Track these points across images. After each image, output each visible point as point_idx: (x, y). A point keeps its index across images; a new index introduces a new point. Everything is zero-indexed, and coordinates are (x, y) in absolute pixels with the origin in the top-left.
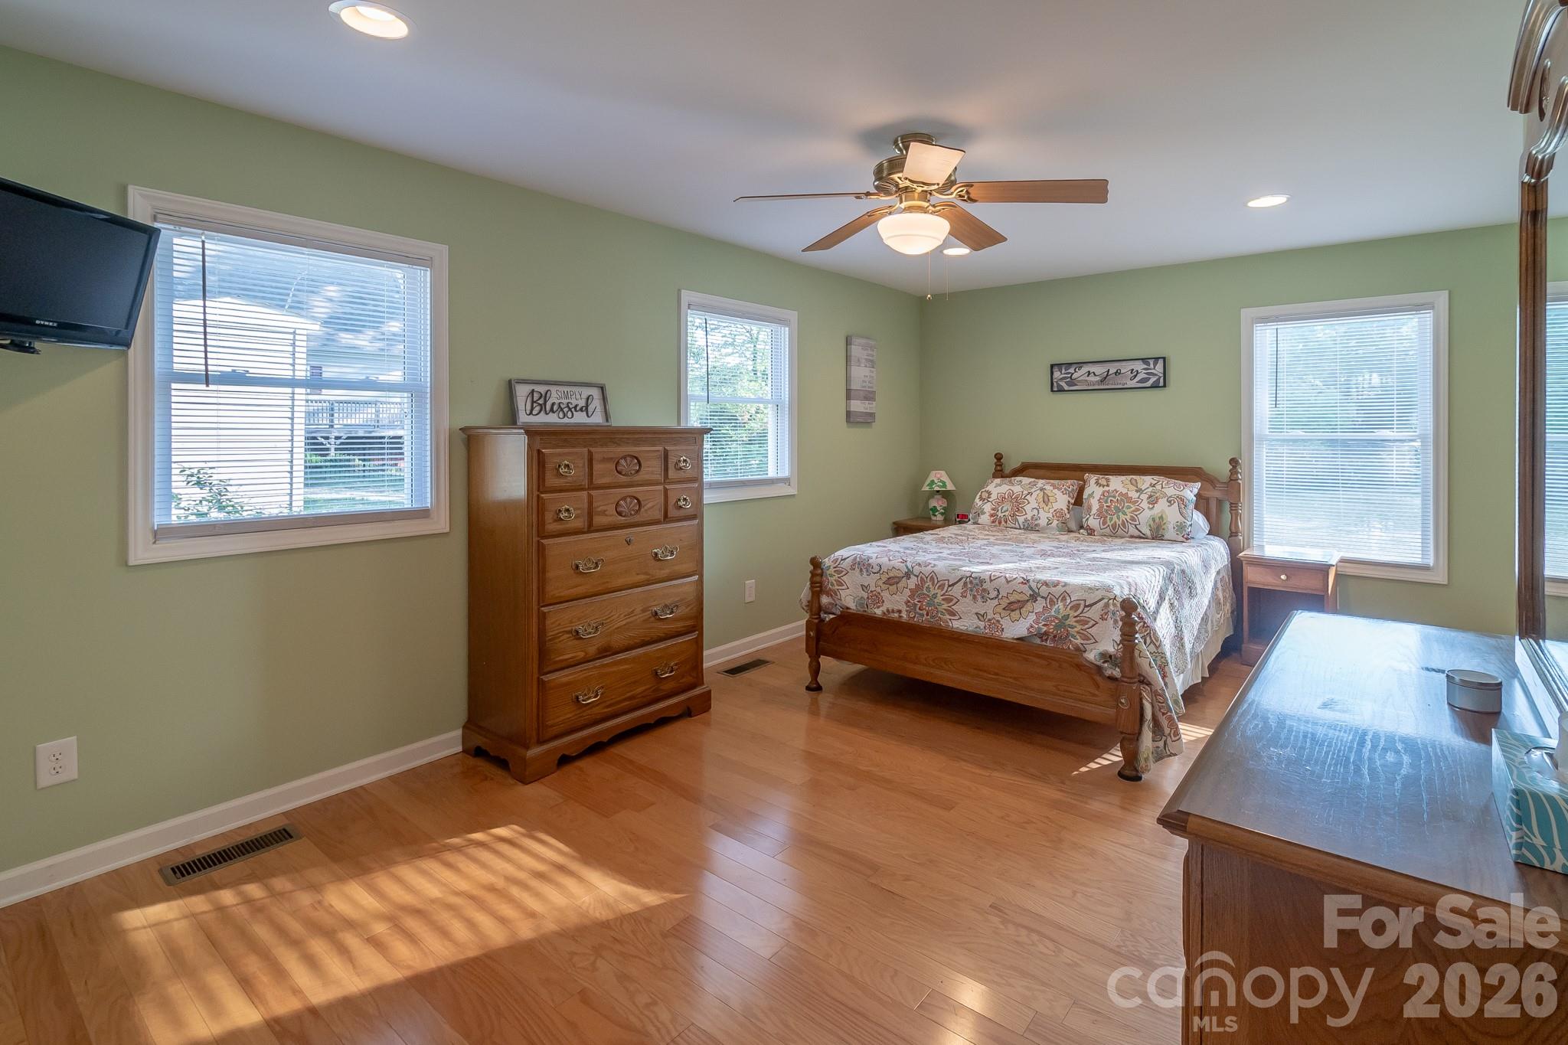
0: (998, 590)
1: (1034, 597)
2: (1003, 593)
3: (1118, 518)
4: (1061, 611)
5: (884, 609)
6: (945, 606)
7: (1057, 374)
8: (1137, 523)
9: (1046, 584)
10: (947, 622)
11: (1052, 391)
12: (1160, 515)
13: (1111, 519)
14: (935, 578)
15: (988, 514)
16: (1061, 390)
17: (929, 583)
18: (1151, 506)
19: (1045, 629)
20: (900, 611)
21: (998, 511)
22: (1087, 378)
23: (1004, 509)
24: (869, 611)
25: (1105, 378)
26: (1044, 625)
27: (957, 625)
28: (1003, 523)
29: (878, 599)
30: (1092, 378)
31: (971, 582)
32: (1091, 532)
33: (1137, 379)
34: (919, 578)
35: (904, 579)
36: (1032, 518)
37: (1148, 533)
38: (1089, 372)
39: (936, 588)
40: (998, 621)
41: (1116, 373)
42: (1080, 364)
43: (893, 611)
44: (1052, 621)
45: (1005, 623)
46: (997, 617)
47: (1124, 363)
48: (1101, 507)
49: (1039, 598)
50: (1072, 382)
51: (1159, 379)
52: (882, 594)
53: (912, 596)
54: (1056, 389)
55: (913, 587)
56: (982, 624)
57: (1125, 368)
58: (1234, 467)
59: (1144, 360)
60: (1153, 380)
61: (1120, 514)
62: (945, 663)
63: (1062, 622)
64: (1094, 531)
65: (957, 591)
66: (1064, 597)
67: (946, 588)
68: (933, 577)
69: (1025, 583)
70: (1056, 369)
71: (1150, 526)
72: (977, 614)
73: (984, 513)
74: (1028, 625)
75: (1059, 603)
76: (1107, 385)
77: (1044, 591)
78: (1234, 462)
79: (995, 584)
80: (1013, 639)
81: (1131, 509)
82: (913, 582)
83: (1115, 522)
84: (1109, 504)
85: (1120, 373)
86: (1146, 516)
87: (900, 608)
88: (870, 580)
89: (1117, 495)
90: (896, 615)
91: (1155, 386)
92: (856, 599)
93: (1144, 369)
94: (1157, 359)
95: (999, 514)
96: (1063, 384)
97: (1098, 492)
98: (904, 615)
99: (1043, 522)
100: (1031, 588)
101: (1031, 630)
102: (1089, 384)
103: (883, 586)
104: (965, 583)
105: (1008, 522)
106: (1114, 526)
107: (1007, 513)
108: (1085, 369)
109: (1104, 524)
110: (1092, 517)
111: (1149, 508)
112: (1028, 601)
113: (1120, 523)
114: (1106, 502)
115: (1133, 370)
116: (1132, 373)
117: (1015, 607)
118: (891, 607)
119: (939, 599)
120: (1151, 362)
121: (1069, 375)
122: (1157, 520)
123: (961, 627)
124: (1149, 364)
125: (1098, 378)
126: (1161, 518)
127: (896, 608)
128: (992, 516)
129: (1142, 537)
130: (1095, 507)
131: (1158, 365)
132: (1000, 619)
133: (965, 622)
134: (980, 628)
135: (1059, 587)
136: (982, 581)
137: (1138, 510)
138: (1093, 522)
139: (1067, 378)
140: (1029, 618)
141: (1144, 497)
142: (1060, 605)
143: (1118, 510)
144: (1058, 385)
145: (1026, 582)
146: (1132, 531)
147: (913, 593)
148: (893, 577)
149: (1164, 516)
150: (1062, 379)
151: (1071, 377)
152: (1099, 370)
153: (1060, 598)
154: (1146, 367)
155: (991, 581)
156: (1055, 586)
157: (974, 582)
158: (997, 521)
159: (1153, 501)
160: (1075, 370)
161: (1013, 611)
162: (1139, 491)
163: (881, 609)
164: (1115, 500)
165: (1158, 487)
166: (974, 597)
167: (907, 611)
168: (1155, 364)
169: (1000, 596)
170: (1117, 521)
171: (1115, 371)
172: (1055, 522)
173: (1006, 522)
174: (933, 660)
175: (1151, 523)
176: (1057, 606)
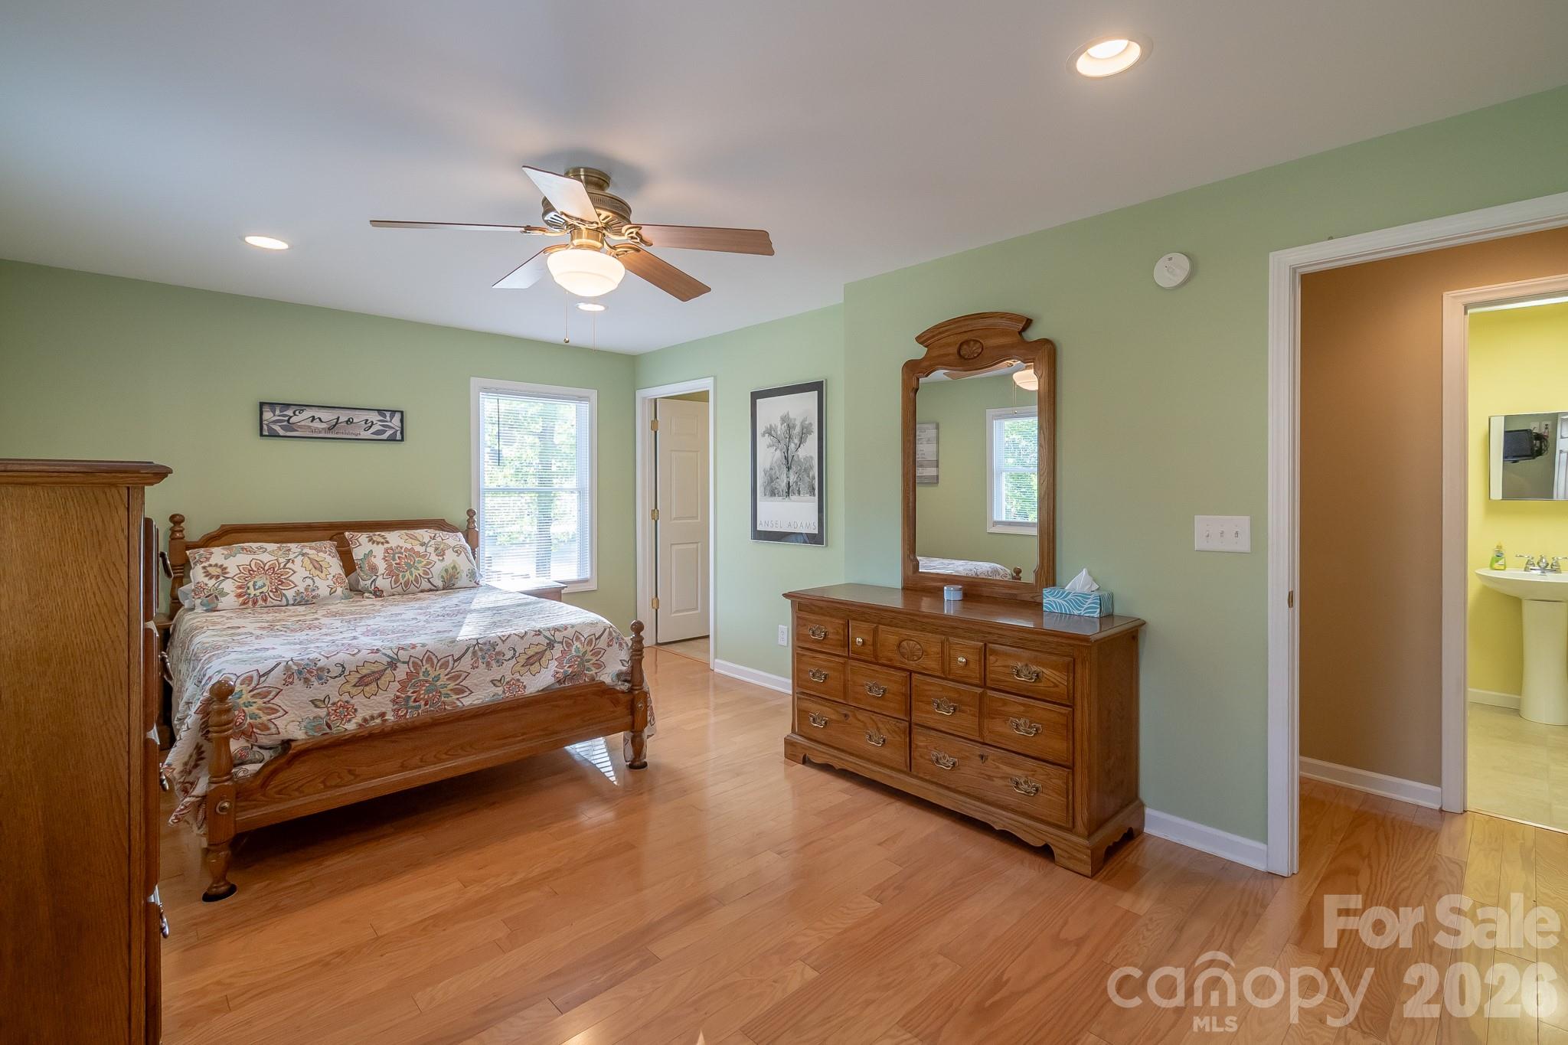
0: (514, 649)
1: (551, 645)
2: (519, 650)
3: (411, 574)
4: (581, 649)
5: (358, 719)
6: (452, 685)
7: (268, 415)
8: (430, 576)
9: (556, 629)
10: (455, 703)
11: (262, 435)
12: (452, 565)
13: (403, 577)
14: (433, 657)
15: (232, 595)
16: (274, 435)
17: (427, 666)
18: (441, 558)
19: (570, 670)
20: (383, 715)
21: (248, 588)
22: (311, 424)
23: (259, 584)
24: (334, 730)
25: (335, 426)
26: (569, 667)
27: (468, 701)
28: (260, 602)
29: (346, 710)
30: (317, 424)
31: (481, 650)
32: (378, 593)
33: (373, 430)
34: (411, 664)
35: (388, 671)
36: (306, 589)
37: (439, 583)
38: (313, 417)
39: (438, 668)
40: (518, 680)
41: (347, 422)
42: (302, 407)
43: (373, 718)
44: (576, 661)
45: (526, 679)
46: (516, 676)
47: (357, 412)
48: (390, 565)
49: (556, 645)
50: (289, 426)
51: (395, 433)
52: (352, 701)
53: (403, 689)
54: (265, 432)
55: (404, 676)
56: (499, 690)
57: (359, 417)
58: (471, 517)
59: (380, 412)
60: (389, 432)
61: (413, 569)
62: (462, 748)
63: (582, 659)
64: (382, 591)
65: (466, 663)
66: (577, 636)
67: (451, 665)
68: (430, 657)
69: (539, 635)
70: (266, 409)
71: (442, 577)
72: (492, 681)
73: (224, 594)
74: (552, 673)
75: (575, 642)
76: (334, 433)
77: (559, 636)
78: (471, 513)
79: (509, 644)
80: (538, 691)
81: (423, 563)
82: (402, 672)
83: (409, 579)
84: (398, 561)
85: (352, 423)
86: (438, 568)
87: (384, 710)
88: (331, 690)
89: (403, 551)
90: (378, 721)
91: (392, 439)
92: (304, 724)
93: (379, 421)
94: (393, 412)
95: (252, 591)
96: (277, 428)
97: (379, 551)
98: (390, 717)
99: (323, 591)
100: (546, 637)
101: (557, 676)
102: (316, 430)
103: (354, 691)
104: (474, 653)
105: (269, 599)
106: (407, 584)
107: (265, 589)
108: (308, 413)
109: (396, 582)
110: (380, 577)
111: (439, 560)
112: (546, 650)
113: (413, 579)
114: (394, 560)
115: (367, 420)
116: (366, 423)
117: (533, 660)
118: (367, 714)
119: (443, 679)
120: (388, 414)
121: (287, 418)
122: (450, 571)
123: (475, 702)
124: (385, 417)
125: (324, 426)
126: (454, 567)
127: (376, 713)
128: (239, 596)
129: (434, 589)
130: (382, 566)
131: (395, 418)
132: (519, 677)
133: (481, 693)
134: (498, 694)
135: (569, 629)
136: (494, 645)
137: (429, 563)
138: (382, 583)
139: (283, 421)
140: (550, 665)
141: (431, 550)
142: (577, 644)
143: (410, 566)
144: (270, 429)
145: (538, 633)
146: (425, 585)
147: (404, 686)
148: (368, 674)
149: (457, 566)
150: (275, 422)
151: (288, 421)
152: (327, 416)
153: (574, 639)
154: (382, 418)
155: (503, 641)
156: (566, 629)
157: (485, 648)
158: (248, 602)
159: (441, 553)
160: (294, 413)
161: (532, 665)
162: (423, 544)
163: (354, 721)
164: (404, 556)
165: (439, 539)
166: (488, 664)
167: (394, 710)
168: (392, 417)
169: (517, 654)
170: (410, 577)
171: (346, 419)
172: (339, 590)
173: (265, 600)
174: (446, 754)
175: (444, 574)
176: (574, 647)
